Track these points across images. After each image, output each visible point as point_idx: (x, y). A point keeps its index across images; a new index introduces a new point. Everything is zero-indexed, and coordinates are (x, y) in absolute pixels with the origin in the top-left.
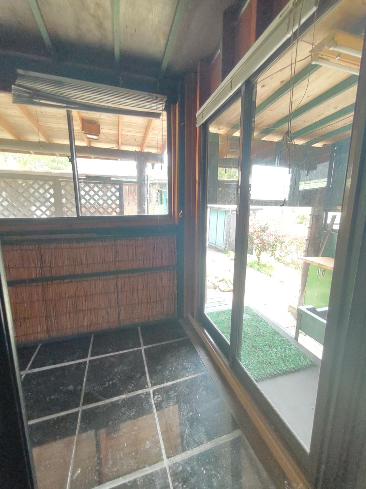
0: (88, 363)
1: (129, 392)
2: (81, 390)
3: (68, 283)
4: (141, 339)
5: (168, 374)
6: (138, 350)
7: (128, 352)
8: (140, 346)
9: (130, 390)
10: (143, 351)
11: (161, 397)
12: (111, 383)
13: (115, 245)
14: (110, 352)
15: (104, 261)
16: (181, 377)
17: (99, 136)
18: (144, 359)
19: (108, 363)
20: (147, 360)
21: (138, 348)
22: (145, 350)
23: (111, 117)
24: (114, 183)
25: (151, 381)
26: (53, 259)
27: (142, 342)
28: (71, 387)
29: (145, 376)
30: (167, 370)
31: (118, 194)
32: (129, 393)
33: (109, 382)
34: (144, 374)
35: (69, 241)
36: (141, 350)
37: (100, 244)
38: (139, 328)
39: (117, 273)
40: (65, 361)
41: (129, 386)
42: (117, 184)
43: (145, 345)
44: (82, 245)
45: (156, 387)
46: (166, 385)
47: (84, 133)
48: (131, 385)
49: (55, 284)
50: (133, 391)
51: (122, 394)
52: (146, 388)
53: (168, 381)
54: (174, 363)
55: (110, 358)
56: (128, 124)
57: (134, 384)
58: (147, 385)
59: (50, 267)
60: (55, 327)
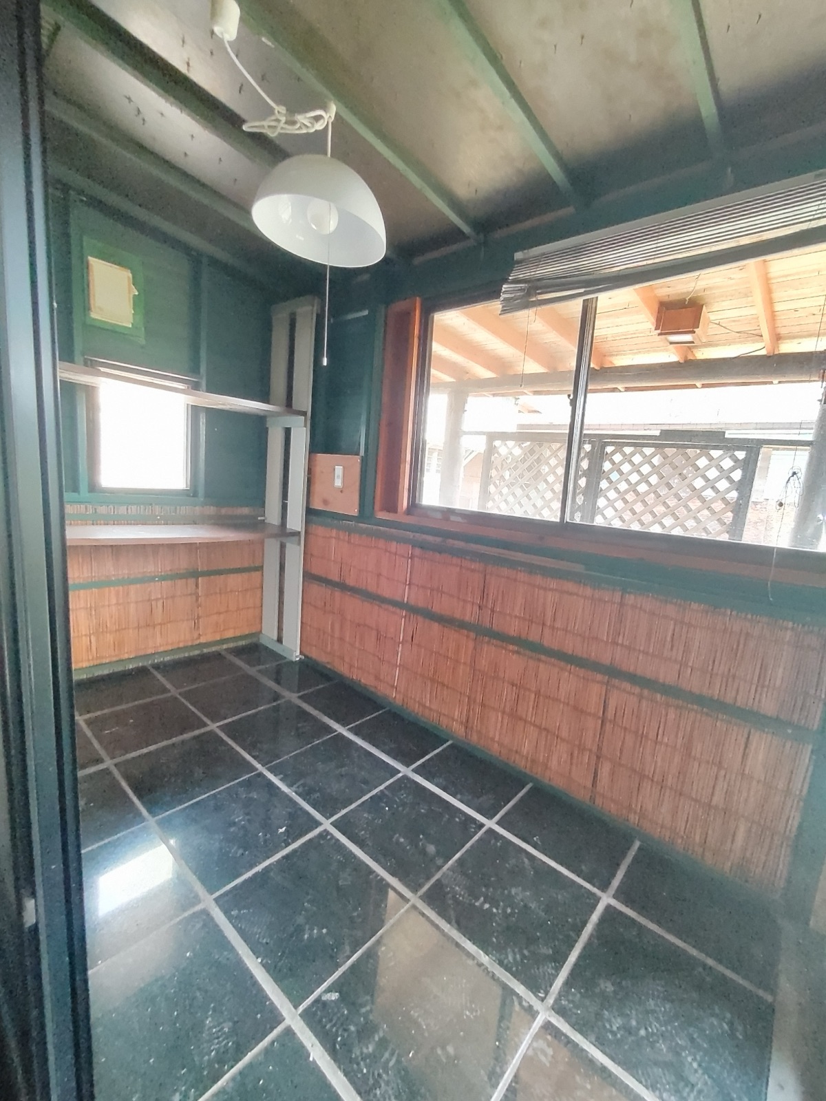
0: (484, 830)
1: (501, 963)
2: (439, 868)
3: (514, 652)
4: (620, 875)
5: (615, 1028)
6: (594, 894)
7: (567, 877)
8: (604, 887)
9: (506, 962)
10: (600, 908)
11: (550, 1059)
12: (487, 906)
13: (622, 604)
14: (535, 846)
15: (587, 634)
16: (643, 1080)
17: (694, 332)
18: (589, 928)
19: (513, 861)
20: (591, 936)
21: (595, 890)
22: (609, 908)
23: (732, 277)
24: (730, 445)
25: (560, 995)
26: (500, 598)
27: (616, 883)
28: (431, 849)
29: (558, 969)
30: (622, 1015)
31: (737, 475)
32: (499, 964)
33: (485, 902)
34: (559, 959)
35: (531, 569)
36: (598, 900)
37: (589, 591)
38: (637, 844)
39: (613, 672)
40: (459, 796)
41: (509, 950)
42: (740, 448)
43: (615, 897)
44: (553, 584)
45: (559, 1021)
46: (585, 1047)
47: (659, 334)
48: (514, 954)
49: (493, 644)
50: (508, 969)
51: (487, 953)
52: (537, 996)
53: (600, 1043)
54: (657, 1019)
55: (523, 854)
56: (789, 278)
57: (524, 957)
58: (547, 993)
59: (493, 611)
60: (476, 726)
